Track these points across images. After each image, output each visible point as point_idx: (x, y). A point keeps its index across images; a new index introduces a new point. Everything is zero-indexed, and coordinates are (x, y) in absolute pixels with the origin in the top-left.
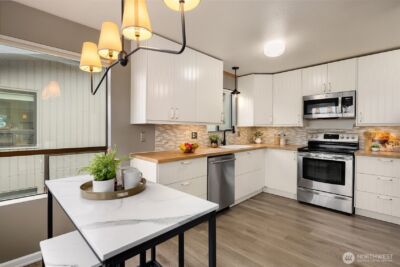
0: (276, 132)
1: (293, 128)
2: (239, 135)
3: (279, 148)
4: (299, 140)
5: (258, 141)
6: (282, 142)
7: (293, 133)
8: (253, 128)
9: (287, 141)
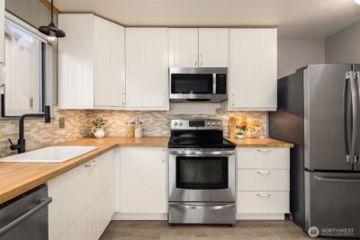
0: (126, 118)
1: (150, 112)
2: (62, 125)
3: (134, 145)
4: (159, 130)
5: (100, 133)
6: (138, 133)
7: (151, 119)
8: (89, 112)
9: (143, 130)
